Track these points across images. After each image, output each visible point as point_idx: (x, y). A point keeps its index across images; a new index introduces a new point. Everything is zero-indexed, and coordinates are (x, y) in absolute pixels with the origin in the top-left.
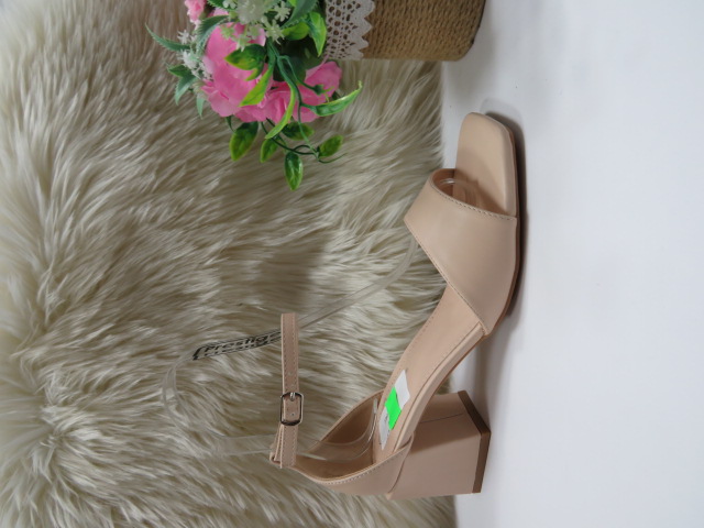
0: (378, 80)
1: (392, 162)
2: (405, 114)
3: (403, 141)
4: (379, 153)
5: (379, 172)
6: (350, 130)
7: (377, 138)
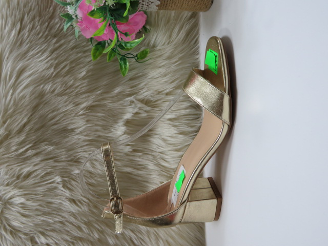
0: (168, 22)
1: (176, 62)
2: (182, 39)
3: (181, 51)
4: (169, 58)
5: (169, 67)
6: (154, 46)
7: (168, 50)
